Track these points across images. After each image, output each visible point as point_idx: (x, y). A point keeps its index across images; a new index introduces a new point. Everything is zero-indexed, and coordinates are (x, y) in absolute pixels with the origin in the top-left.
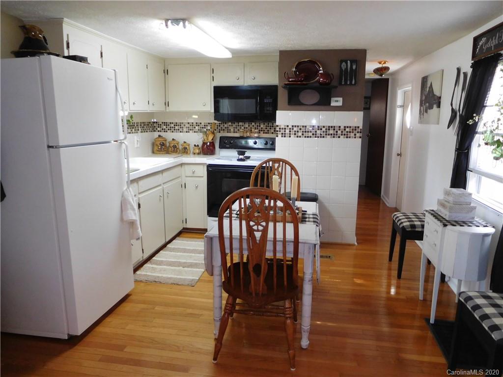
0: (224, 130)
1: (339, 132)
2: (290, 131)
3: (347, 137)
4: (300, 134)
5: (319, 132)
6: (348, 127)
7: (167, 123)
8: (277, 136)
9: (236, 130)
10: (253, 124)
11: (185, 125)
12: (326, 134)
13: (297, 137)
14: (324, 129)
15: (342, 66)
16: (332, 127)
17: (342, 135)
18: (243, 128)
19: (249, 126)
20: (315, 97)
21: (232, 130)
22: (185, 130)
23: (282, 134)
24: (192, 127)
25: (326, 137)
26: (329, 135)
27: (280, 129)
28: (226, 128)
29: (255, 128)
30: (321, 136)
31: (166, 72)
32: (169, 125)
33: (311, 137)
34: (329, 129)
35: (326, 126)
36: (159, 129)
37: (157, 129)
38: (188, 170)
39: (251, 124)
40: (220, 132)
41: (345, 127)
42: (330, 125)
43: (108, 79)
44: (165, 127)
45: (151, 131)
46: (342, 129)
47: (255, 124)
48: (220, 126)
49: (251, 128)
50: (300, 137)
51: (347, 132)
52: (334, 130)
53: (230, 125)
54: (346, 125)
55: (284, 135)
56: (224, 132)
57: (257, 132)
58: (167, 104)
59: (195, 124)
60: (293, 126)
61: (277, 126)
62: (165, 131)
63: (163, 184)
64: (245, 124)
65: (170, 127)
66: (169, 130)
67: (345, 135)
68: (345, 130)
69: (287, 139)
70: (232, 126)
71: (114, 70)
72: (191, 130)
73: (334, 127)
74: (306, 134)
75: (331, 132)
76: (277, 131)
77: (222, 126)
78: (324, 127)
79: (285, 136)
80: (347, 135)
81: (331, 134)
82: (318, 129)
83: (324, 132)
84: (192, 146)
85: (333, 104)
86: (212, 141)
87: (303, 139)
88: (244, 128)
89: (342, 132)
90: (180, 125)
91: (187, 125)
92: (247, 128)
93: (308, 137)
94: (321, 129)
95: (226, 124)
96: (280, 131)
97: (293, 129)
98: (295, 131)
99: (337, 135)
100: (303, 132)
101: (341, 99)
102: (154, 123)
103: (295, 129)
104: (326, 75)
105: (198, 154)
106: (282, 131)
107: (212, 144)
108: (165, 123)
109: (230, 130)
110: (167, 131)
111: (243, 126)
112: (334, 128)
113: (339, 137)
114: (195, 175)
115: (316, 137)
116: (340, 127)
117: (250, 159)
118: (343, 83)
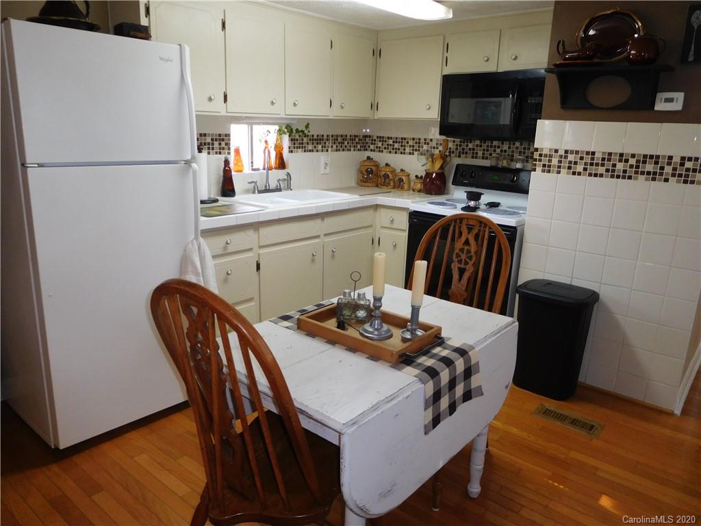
0: (466, 153)
1: (668, 169)
2: (560, 162)
3: (685, 182)
4: (580, 168)
5: (620, 166)
6: (690, 159)
7: (383, 137)
8: (535, 170)
9: (487, 154)
10: (518, 144)
11: (408, 143)
12: (636, 173)
13: (574, 173)
14: (632, 161)
15: (693, 19)
16: (651, 157)
17: (673, 175)
18: (498, 151)
19: (509, 148)
20: (620, 91)
21: (480, 154)
22: (408, 150)
23: (544, 166)
24: (416, 146)
25: (636, 179)
26: (643, 173)
27: (541, 155)
28: (470, 149)
29: (520, 152)
30: (625, 176)
31: (377, 53)
32: (386, 141)
33: (601, 176)
34: (644, 162)
35: (639, 155)
36: (372, 147)
37: (369, 147)
38: (383, 217)
39: (514, 144)
40: (460, 156)
41: (683, 158)
42: (649, 153)
43: (162, 59)
44: (380, 144)
45: (359, 150)
46: (676, 163)
47: (521, 144)
48: (460, 146)
49: (513, 152)
50: (579, 174)
51: (688, 170)
52: (657, 163)
53: (477, 146)
54: (687, 155)
55: (547, 169)
56: (466, 157)
57: (523, 161)
58: (374, 106)
59: (422, 141)
60: (566, 152)
61: (537, 150)
62: (379, 151)
63: (325, 235)
64: (503, 144)
65: (388, 145)
66: (385, 148)
67: (680, 175)
68: (682, 164)
69: (553, 176)
70: (481, 146)
71: (180, 45)
72: (416, 151)
73: (658, 157)
74: (593, 169)
75: (649, 167)
76: (536, 160)
77: (464, 146)
78: (633, 156)
79: (549, 172)
80: (687, 176)
81: (649, 173)
82: (620, 161)
83: (631, 166)
84: (413, 177)
85: (660, 106)
86: (440, 171)
87: (584, 179)
88: (501, 151)
89: (675, 169)
90: (402, 142)
91: (411, 143)
92: (505, 151)
93: (596, 175)
94: (627, 161)
95: (471, 142)
96: (540, 160)
97: (566, 157)
98: (570, 162)
99: (661, 174)
100: (586, 164)
101: (679, 97)
102: (365, 137)
103: (571, 157)
104: (648, 41)
105: (419, 191)
106: (545, 161)
107: (441, 176)
108: (380, 137)
109: (477, 153)
110: (382, 151)
111: (499, 147)
112: (656, 159)
113: (666, 180)
114: (394, 226)
115: (612, 176)
116: (670, 158)
117: (500, 208)
118: (691, 59)
